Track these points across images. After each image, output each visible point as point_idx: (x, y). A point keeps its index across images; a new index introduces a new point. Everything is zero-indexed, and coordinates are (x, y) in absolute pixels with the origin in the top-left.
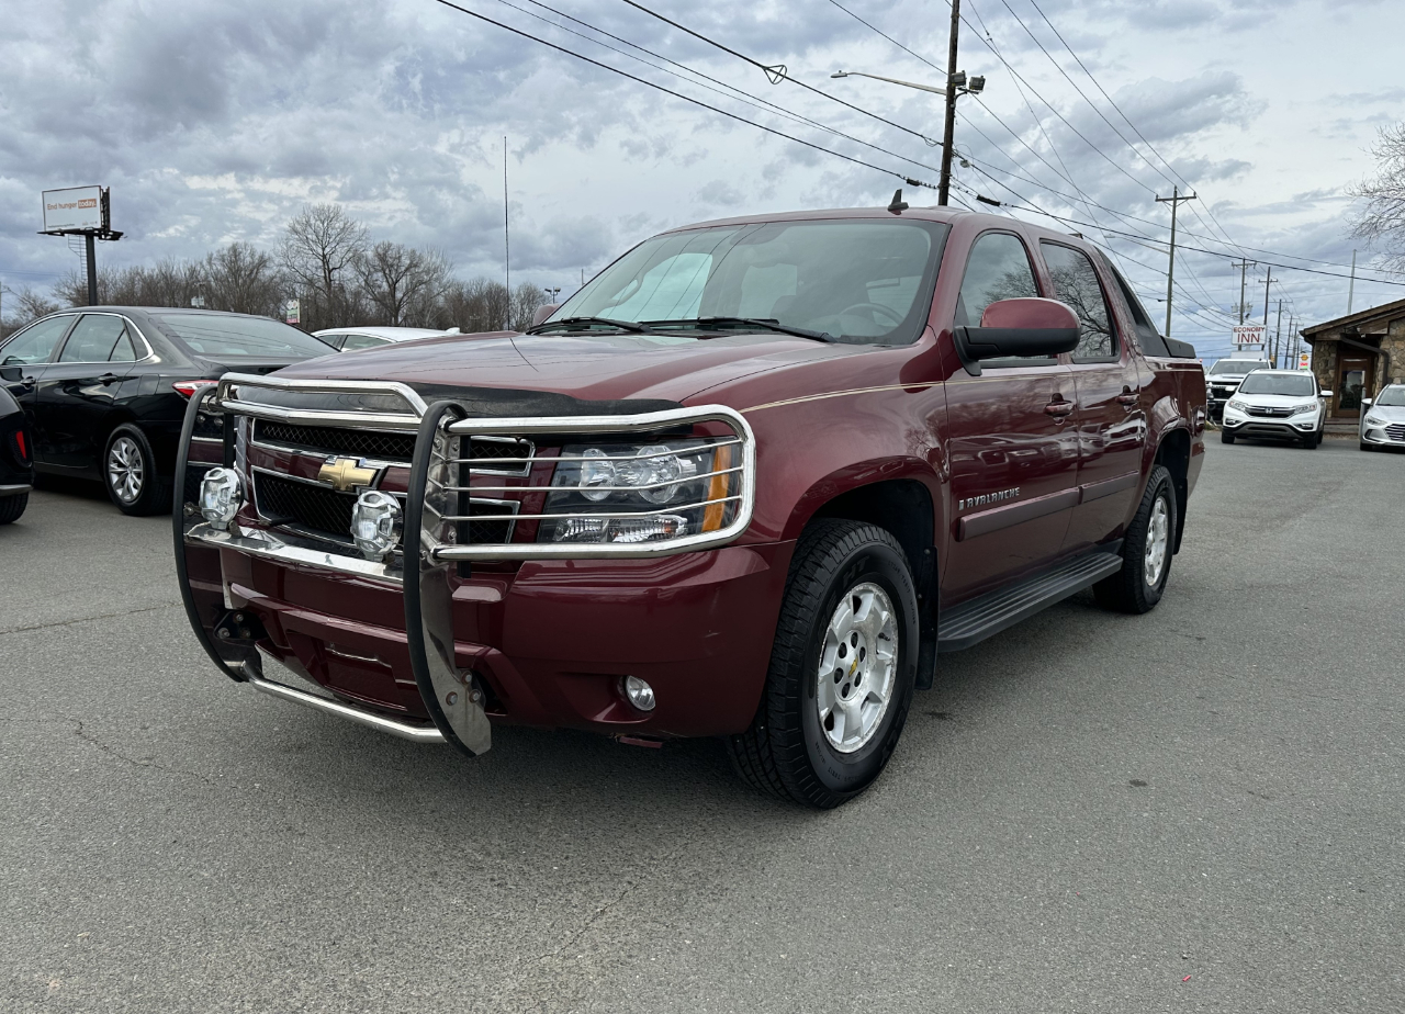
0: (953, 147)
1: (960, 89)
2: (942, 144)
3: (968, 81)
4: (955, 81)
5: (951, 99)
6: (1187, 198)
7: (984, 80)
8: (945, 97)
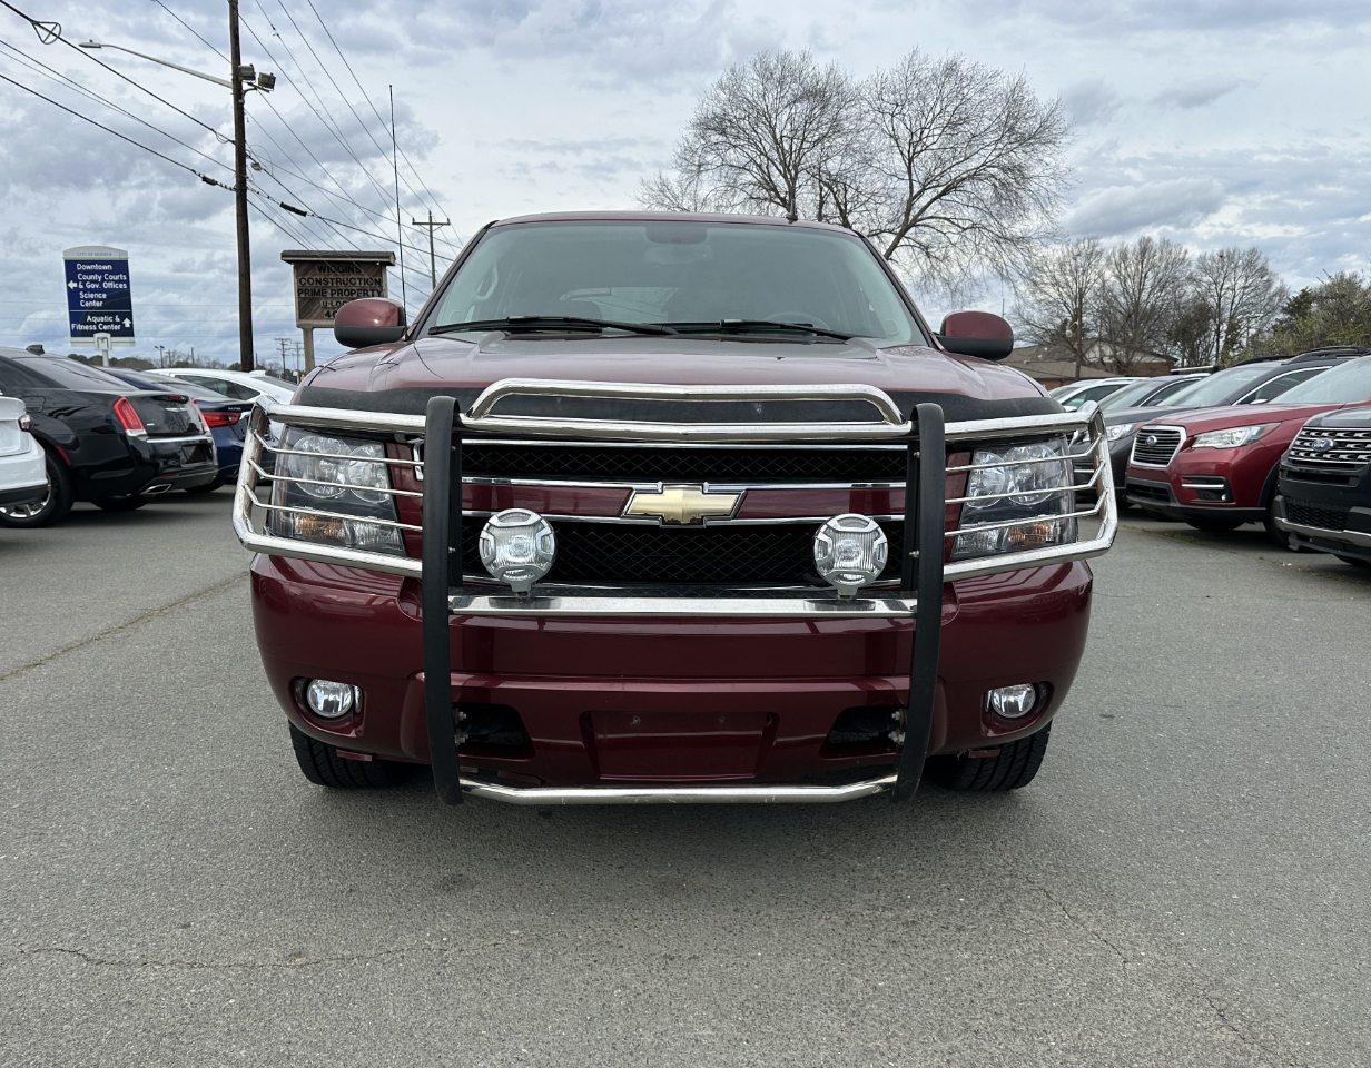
0: (247, 147)
1: (250, 84)
2: (233, 142)
3: (257, 76)
4: (241, 75)
5: (239, 95)
6: (442, 224)
7: (274, 78)
8: (231, 91)
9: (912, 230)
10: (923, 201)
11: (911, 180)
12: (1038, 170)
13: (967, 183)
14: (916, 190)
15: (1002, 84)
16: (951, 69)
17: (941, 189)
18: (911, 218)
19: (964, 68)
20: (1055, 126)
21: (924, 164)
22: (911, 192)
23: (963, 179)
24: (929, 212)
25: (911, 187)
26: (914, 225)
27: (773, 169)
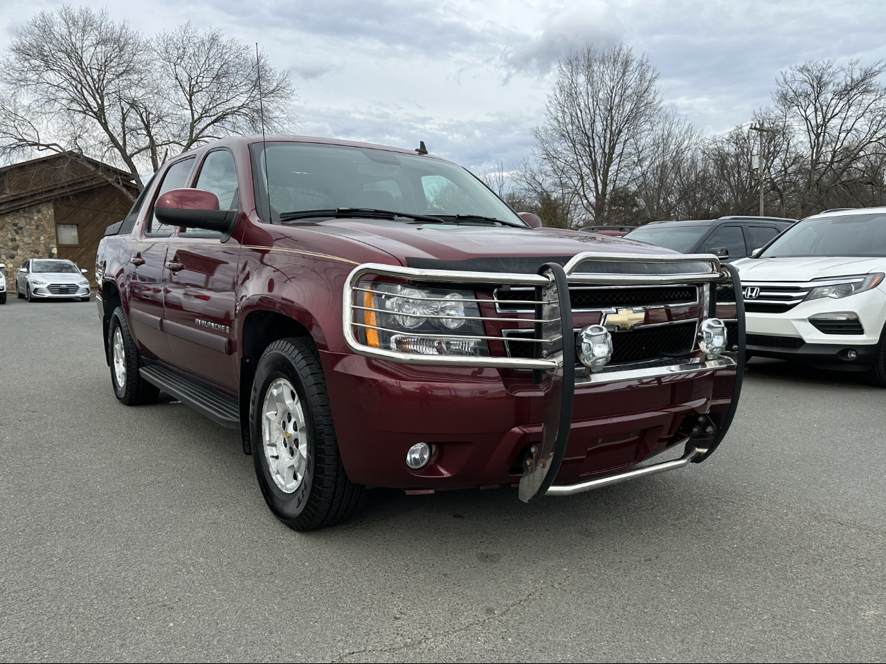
9: (195, 144)
10: (201, 126)
11: (192, 109)
12: (277, 113)
13: (230, 116)
14: (196, 117)
15: (252, 55)
16: (214, 40)
17: (213, 118)
18: (194, 135)
19: (224, 40)
20: (287, 88)
21: (201, 100)
22: (193, 118)
23: (228, 114)
24: (206, 132)
25: (193, 115)
26: (196, 141)
27: (84, 90)
